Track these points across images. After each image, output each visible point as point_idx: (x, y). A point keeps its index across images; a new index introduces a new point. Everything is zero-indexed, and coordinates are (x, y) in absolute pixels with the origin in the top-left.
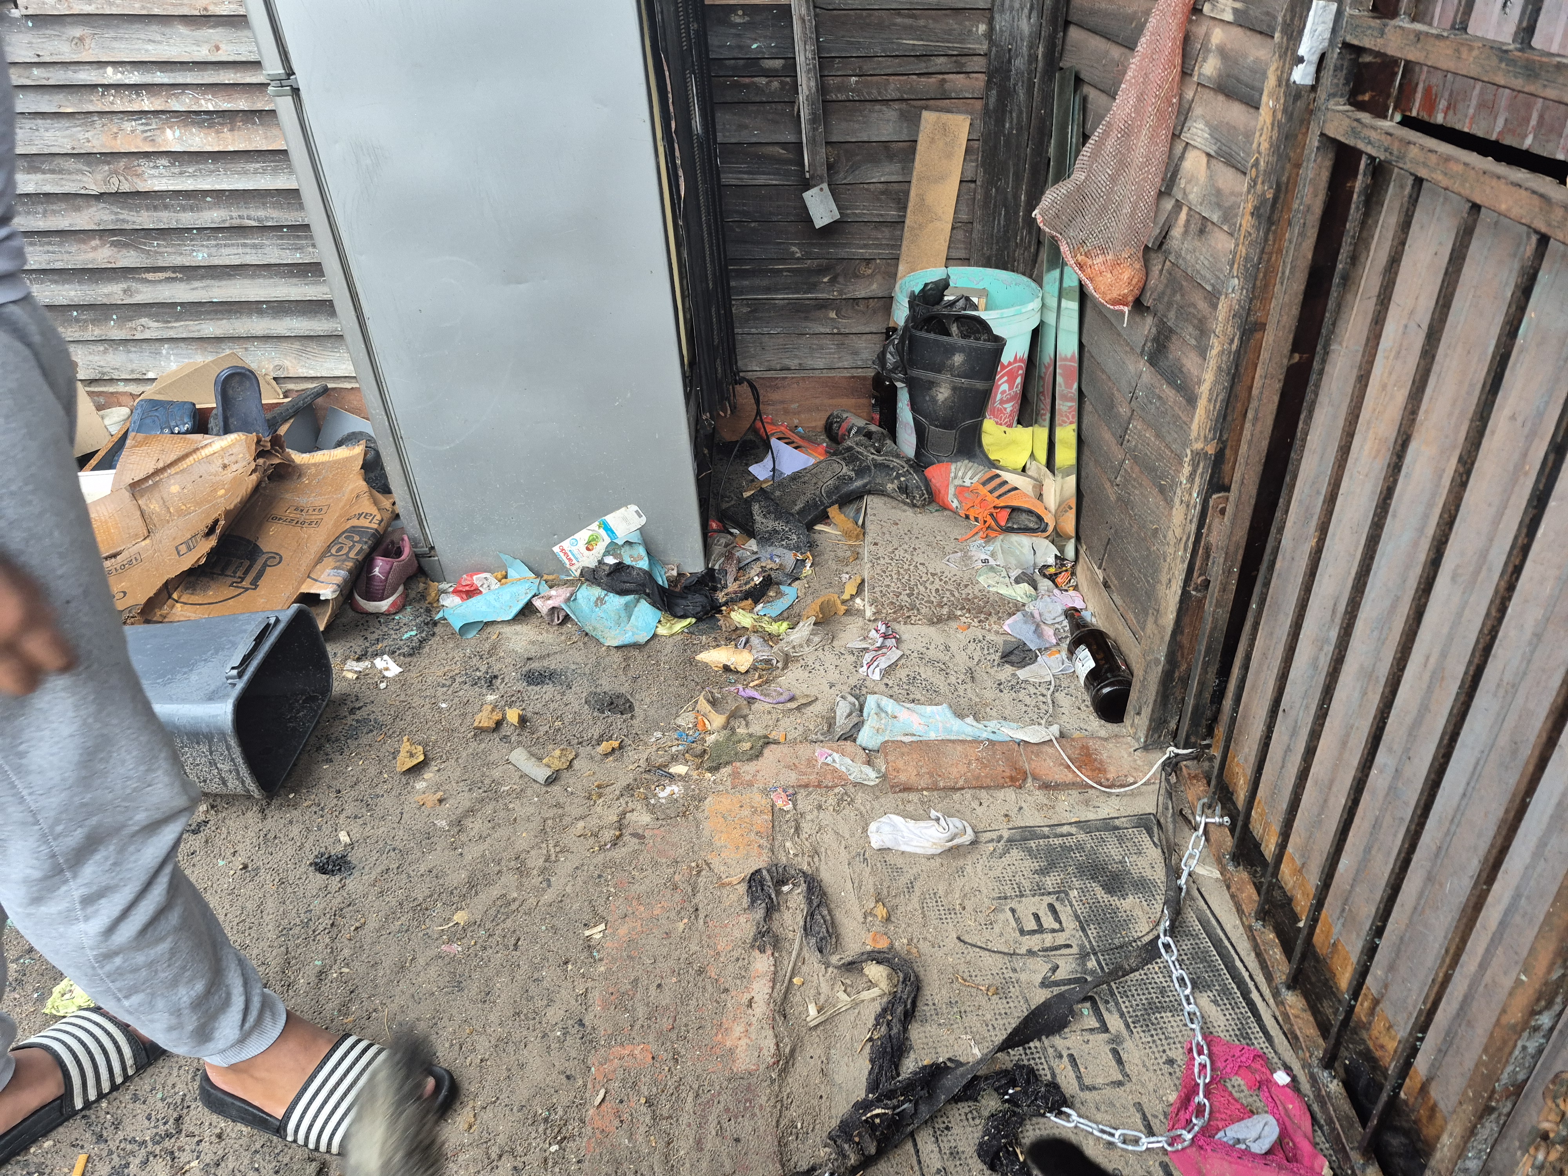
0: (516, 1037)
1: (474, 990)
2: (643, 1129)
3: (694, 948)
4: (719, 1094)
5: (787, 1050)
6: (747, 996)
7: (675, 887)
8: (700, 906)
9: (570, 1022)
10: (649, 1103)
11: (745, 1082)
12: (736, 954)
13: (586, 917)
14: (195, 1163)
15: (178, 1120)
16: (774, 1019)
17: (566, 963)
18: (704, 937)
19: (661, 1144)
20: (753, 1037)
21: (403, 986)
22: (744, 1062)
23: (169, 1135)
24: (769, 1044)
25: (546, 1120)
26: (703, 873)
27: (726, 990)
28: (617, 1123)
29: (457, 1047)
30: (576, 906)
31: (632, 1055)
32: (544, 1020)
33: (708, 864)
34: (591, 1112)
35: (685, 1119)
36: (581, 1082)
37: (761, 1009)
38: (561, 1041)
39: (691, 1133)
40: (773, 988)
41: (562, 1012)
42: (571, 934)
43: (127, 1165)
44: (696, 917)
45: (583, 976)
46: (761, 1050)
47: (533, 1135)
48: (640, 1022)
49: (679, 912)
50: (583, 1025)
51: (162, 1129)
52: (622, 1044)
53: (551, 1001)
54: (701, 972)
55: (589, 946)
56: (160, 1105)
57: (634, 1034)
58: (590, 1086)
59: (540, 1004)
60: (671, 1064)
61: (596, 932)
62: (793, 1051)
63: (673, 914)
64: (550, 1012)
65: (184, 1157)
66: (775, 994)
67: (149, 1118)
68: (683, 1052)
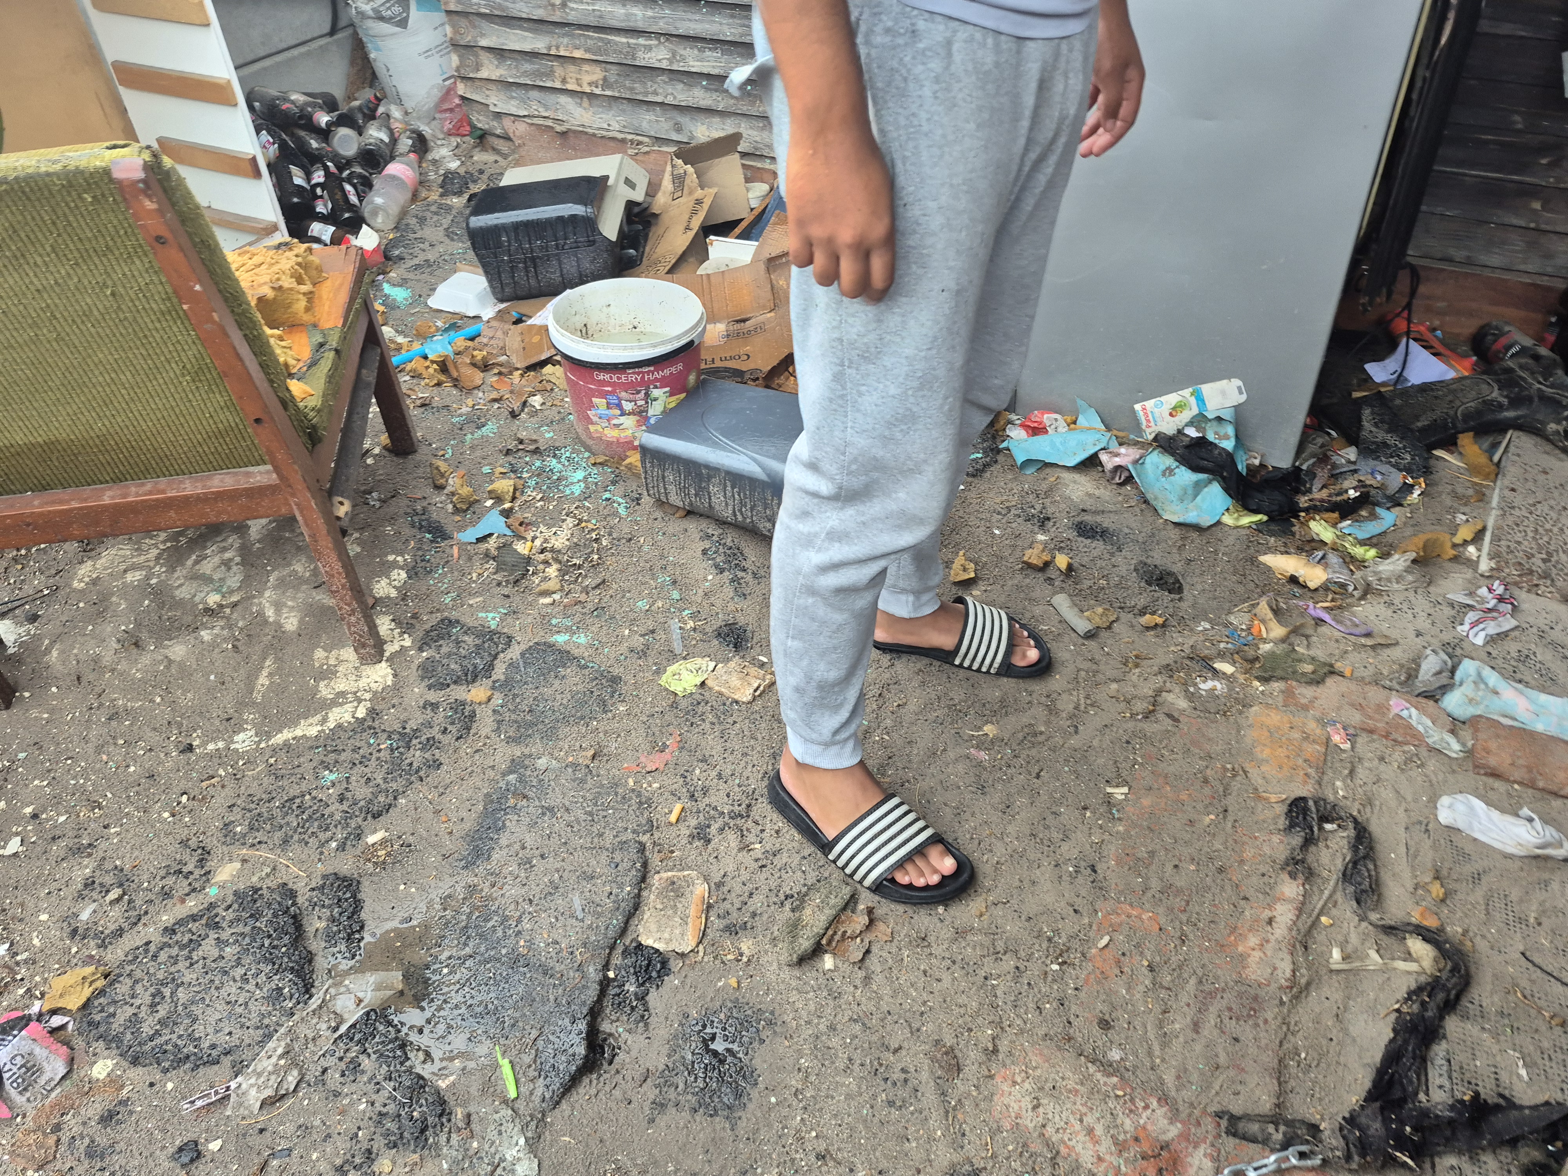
0: (1032, 855)
1: (996, 799)
2: (1141, 988)
3: (1218, 845)
4: (1224, 990)
5: (1303, 981)
6: (1267, 914)
7: (1206, 781)
8: (1230, 809)
9: (1083, 864)
10: (1151, 968)
11: (1252, 992)
12: (1263, 869)
13: (1109, 775)
14: (758, 846)
15: (749, 806)
16: (1294, 946)
17: (1085, 808)
18: (1231, 841)
19: (1158, 1009)
20: (1269, 953)
21: (932, 769)
22: (1255, 971)
23: (741, 816)
24: (1285, 967)
25: (1050, 940)
26: (1238, 778)
27: (1246, 898)
28: (1118, 972)
29: (976, 842)
30: (1101, 761)
31: (1139, 917)
32: (1058, 852)
33: (1245, 772)
34: (1093, 951)
35: (1184, 998)
36: (1086, 921)
37: (1280, 931)
38: (1074, 876)
39: (1190, 1013)
40: (1298, 917)
41: (1076, 851)
42: (1092, 785)
43: (709, 826)
44: (1225, 818)
45: (1101, 827)
46: (1275, 969)
47: (1037, 947)
48: (1152, 892)
49: (1206, 807)
50: (1095, 871)
51: (737, 809)
52: (1131, 905)
53: (1066, 838)
54: (1221, 870)
55: (1108, 801)
56: (737, 789)
57: (1145, 899)
58: (1094, 927)
59: (1056, 836)
60: (1178, 942)
61: (1119, 793)
62: (1308, 984)
63: (1200, 806)
64: (1065, 847)
65: (751, 838)
66: (1300, 924)
67: (728, 796)
68: (1191, 936)
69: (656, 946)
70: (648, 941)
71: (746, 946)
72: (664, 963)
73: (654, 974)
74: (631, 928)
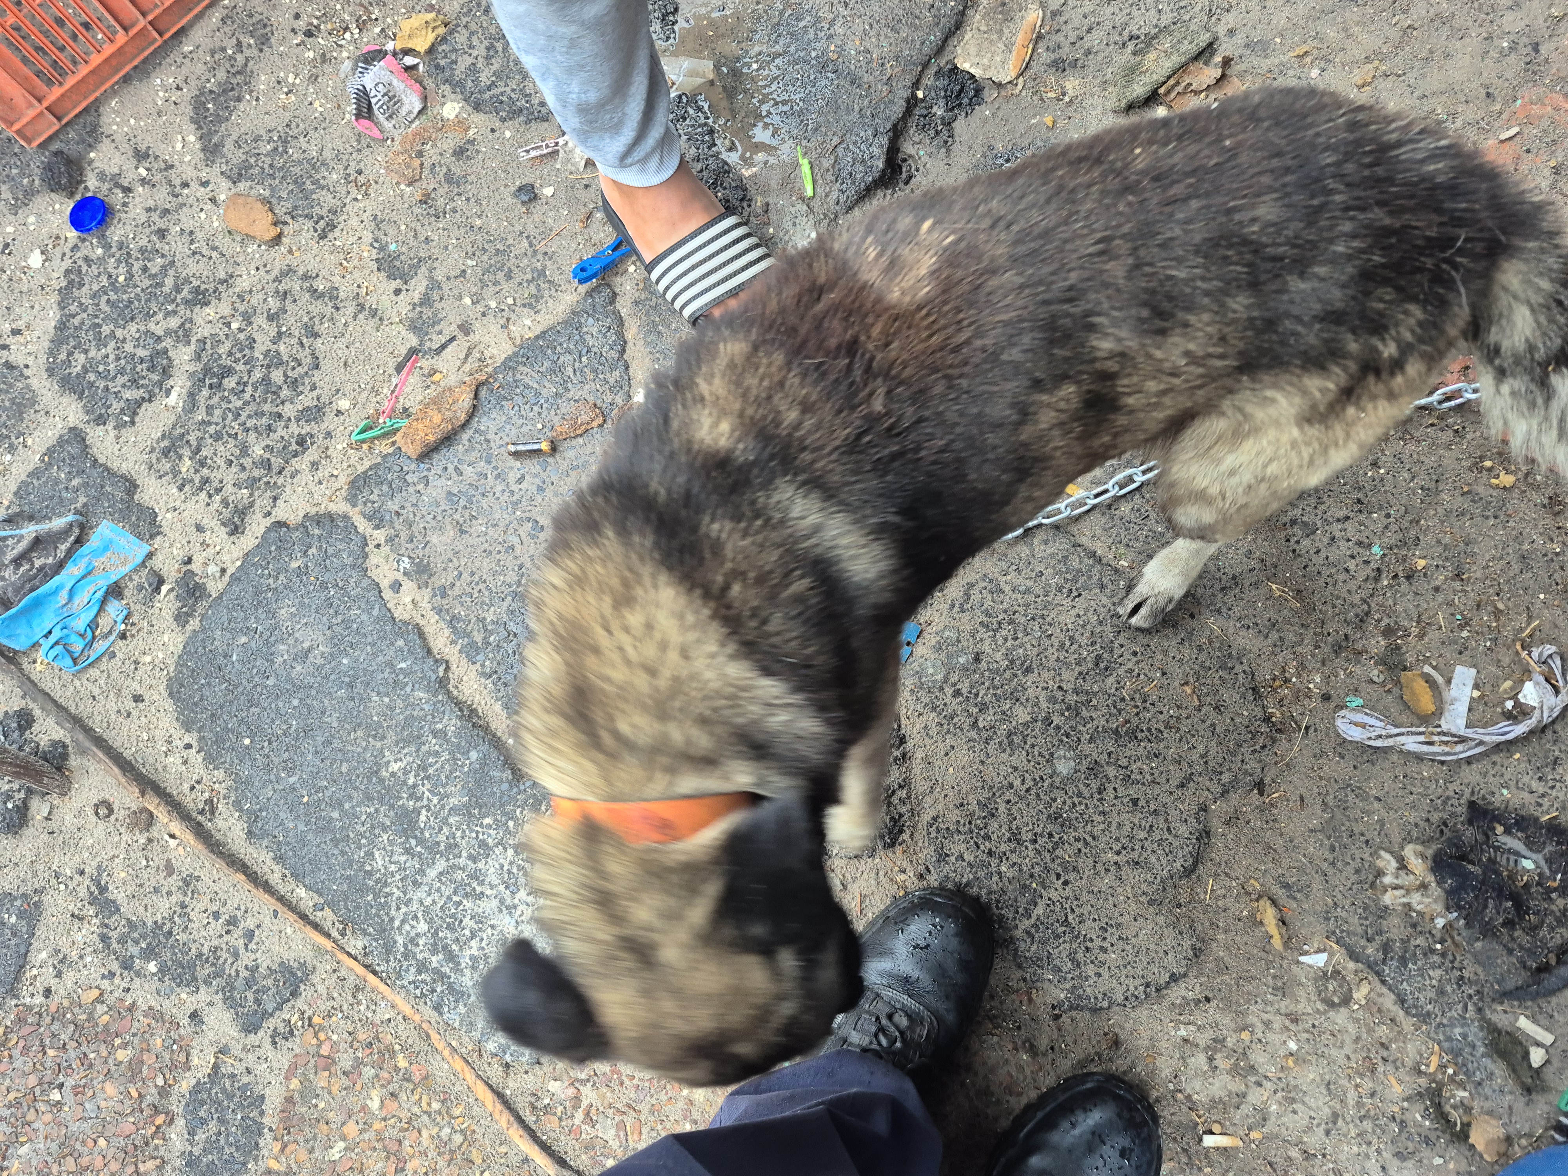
0: (1457, 23)
9: (1525, 40)
34: (1490, 142)
36: (1498, 107)
38: (1503, 54)
41: (1523, 24)
50: (1537, 51)
58: (1505, 116)
64: (1509, 16)
69: (972, 71)
70: (965, 65)
71: (1072, 85)
72: (978, 91)
73: (965, 101)
74: (950, 48)
